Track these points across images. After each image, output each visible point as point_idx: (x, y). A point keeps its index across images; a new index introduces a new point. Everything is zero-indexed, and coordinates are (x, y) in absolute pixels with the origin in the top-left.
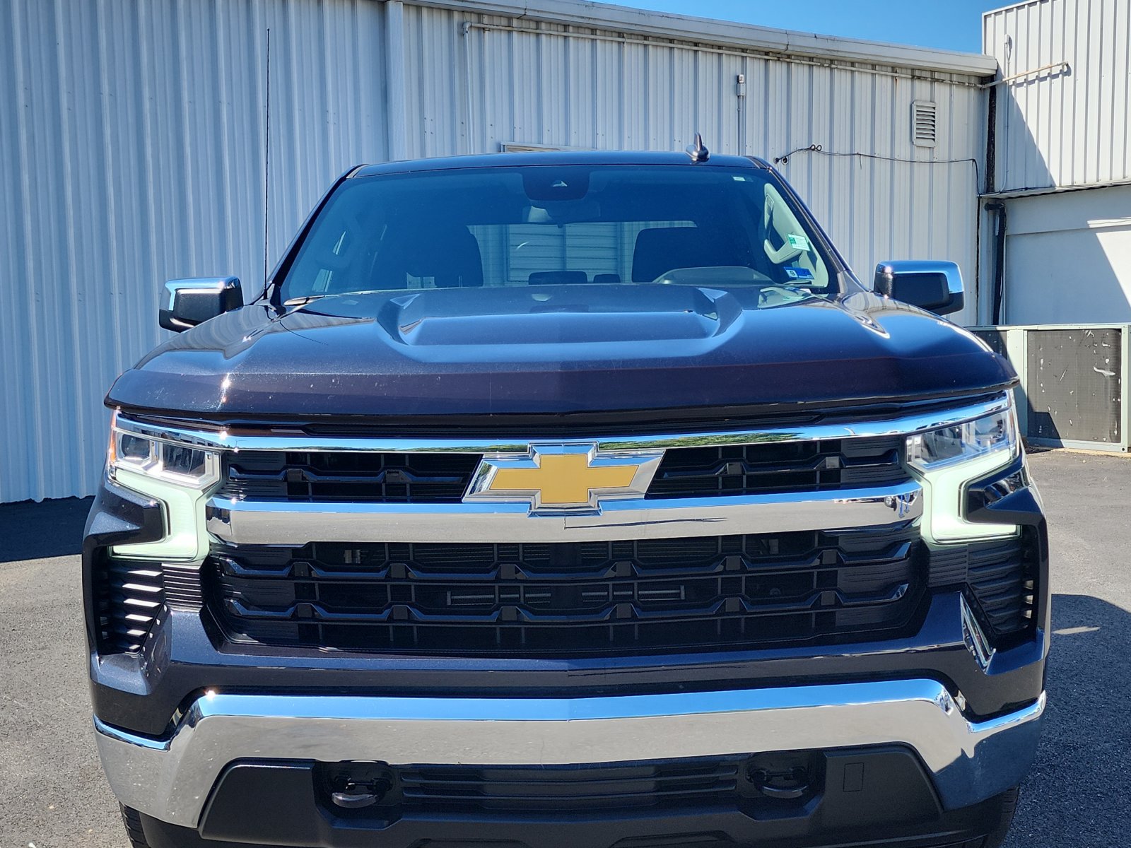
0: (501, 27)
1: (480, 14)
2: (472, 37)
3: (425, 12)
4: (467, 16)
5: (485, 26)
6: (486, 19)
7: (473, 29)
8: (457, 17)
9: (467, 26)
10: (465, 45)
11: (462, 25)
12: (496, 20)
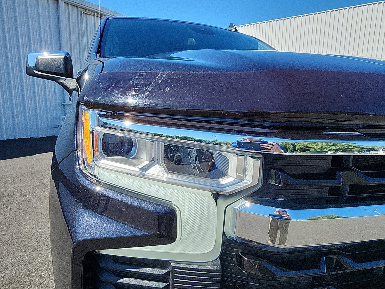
0: (92, 14)
1: (86, 10)
2: (84, 15)
3: (70, 6)
4: (82, 9)
5: (88, 13)
6: (87, 11)
7: (84, 14)
8: (79, 9)
9: (83, 12)
10: (82, 17)
11: (81, 12)
12: (90, 12)
